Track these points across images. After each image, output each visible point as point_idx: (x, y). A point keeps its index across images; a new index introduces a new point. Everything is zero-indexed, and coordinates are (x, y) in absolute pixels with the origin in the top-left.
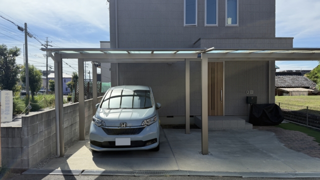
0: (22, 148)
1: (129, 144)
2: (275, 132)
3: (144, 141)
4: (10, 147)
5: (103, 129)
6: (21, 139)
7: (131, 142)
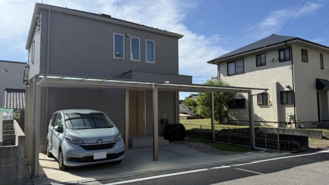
0: (17, 167)
1: (106, 157)
2: (185, 144)
3: (117, 153)
4: (3, 166)
5: (80, 145)
6: (17, 158)
7: (107, 155)
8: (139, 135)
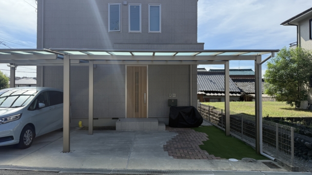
8: (139, 116)
